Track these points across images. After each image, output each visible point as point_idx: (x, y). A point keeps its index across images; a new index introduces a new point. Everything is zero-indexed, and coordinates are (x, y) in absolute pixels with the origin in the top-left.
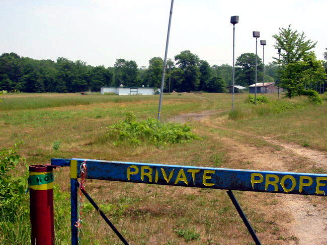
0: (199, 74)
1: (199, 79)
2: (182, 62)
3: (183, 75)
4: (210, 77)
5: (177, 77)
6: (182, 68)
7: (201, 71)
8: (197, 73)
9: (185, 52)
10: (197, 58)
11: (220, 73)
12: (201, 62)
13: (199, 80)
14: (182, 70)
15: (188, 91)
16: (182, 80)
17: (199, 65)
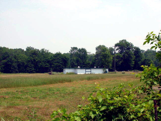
0: (134, 57)
1: (134, 60)
2: (120, 48)
3: (122, 58)
4: (141, 59)
5: (117, 60)
6: (121, 53)
7: (135, 55)
8: (132, 56)
9: (123, 41)
10: (132, 45)
11: (147, 55)
12: (135, 48)
13: (134, 62)
14: (121, 55)
15: (126, 70)
16: (121, 62)
17: (133, 50)
